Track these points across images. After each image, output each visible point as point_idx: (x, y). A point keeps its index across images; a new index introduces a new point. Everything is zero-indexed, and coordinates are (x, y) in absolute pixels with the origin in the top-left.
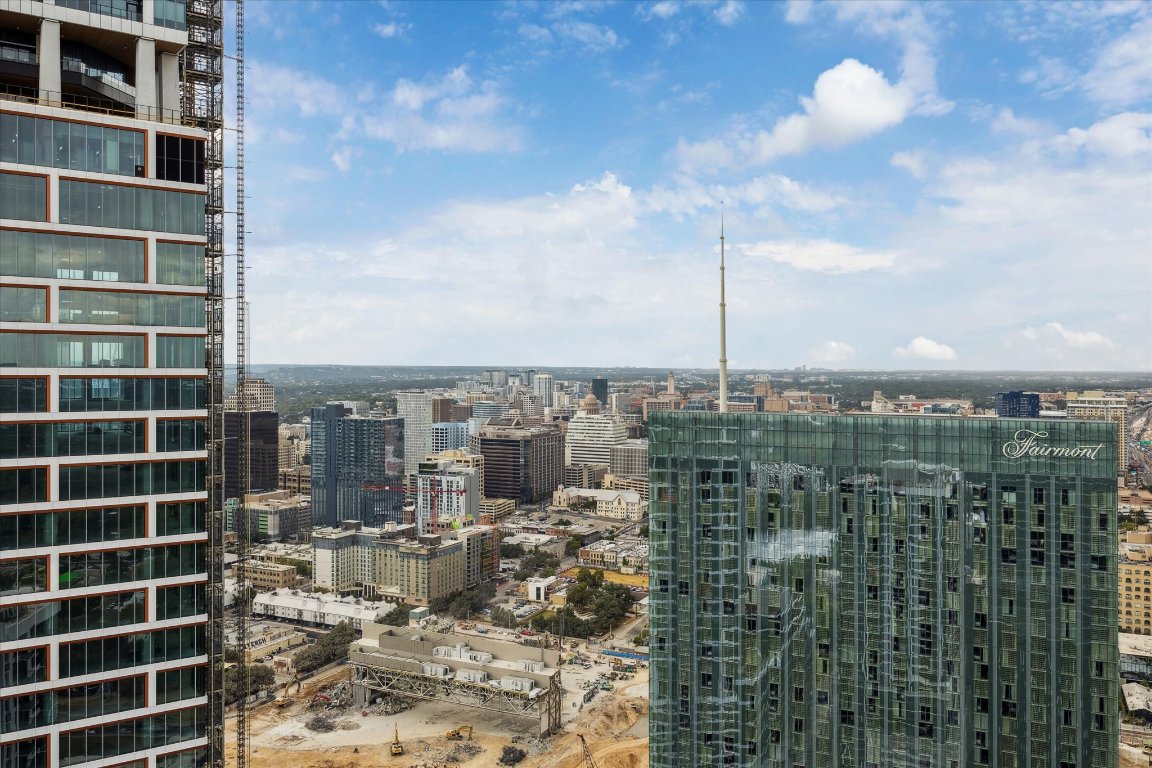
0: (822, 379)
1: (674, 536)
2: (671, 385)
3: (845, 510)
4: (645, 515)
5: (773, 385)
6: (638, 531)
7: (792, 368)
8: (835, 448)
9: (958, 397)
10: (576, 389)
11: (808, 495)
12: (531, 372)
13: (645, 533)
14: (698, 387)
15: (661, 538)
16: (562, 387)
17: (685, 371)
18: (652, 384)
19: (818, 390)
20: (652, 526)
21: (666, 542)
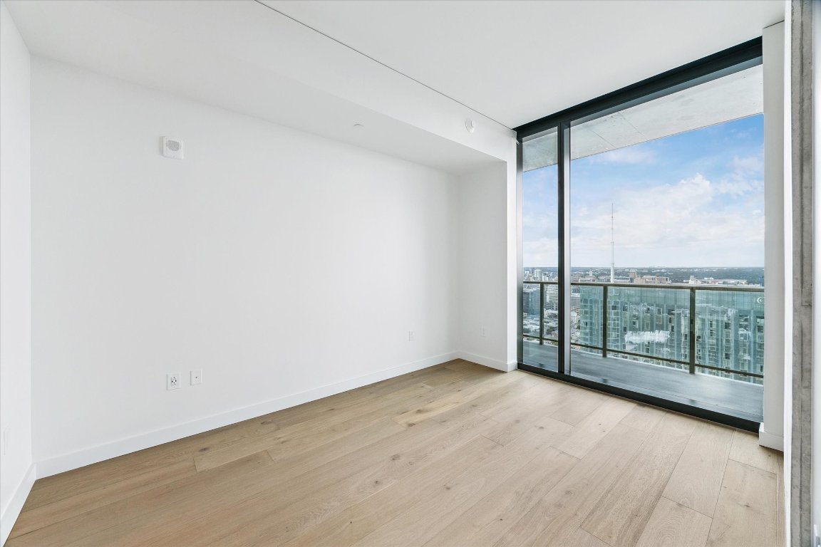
0: (663, 271)
1: (591, 329)
2: (591, 273)
3: (670, 322)
4: (579, 321)
5: (638, 273)
6: (576, 327)
7: (647, 266)
8: (665, 297)
9: (739, 279)
10: (551, 274)
11: (652, 315)
12: (533, 269)
13: (579, 328)
14: (603, 274)
15: (585, 329)
16: (545, 274)
17: (597, 268)
18: (582, 273)
19: (661, 275)
20: (582, 325)
21: (588, 331)
